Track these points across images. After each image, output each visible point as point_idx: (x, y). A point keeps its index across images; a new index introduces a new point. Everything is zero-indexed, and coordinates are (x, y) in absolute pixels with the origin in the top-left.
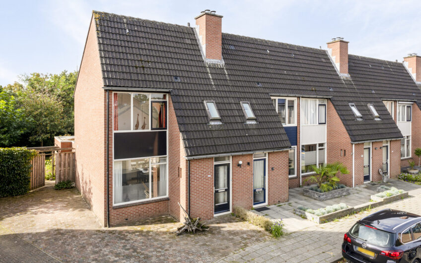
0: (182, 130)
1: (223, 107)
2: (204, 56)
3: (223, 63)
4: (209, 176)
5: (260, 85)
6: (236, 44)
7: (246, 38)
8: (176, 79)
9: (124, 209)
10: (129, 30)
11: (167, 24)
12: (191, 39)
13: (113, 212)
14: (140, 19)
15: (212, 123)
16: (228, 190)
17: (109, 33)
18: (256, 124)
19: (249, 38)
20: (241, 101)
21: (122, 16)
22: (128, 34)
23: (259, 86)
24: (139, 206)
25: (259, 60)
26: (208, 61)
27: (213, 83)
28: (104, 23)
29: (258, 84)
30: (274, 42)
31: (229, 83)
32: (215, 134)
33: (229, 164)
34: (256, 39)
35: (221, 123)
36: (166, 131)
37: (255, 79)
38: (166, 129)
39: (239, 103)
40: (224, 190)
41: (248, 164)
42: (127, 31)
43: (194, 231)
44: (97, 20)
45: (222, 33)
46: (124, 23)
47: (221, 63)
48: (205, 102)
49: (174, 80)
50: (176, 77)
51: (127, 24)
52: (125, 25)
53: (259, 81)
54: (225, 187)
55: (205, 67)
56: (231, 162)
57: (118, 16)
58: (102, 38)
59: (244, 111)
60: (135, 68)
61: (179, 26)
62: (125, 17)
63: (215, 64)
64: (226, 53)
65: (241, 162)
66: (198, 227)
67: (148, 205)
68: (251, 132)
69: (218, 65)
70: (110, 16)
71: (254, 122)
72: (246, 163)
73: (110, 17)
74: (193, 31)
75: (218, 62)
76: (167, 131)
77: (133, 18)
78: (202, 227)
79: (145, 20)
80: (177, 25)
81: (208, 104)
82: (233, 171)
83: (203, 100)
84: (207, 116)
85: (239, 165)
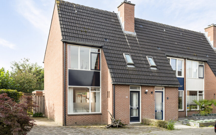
0: (110, 68)
1: (135, 58)
2: (123, 29)
3: (135, 34)
4: (127, 97)
5: (159, 49)
6: (143, 24)
7: (150, 22)
8: (106, 40)
9: (74, 116)
10: (77, 11)
11: (100, 10)
12: (115, 19)
13: (68, 118)
14: (84, 6)
15: (129, 66)
16: (138, 108)
17: (65, 12)
18: (157, 70)
19: (152, 22)
20: (147, 56)
21: (73, 4)
22: (76, 13)
23: (158, 49)
24: (84, 116)
25: (158, 35)
26: (126, 32)
27: (129, 45)
28: (62, 6)
29: (158, 48)
30: (168, 26)
31: (139, 45)
32: (130, 72)
33: (139, 91)
34: (156, 23)
35: (134, 67)
37: (156, 45)
38: (100, 70)
39: (146, 57)
40: (136, 108)
41: (152, 93)
42: (76, 11)
43: (117, 126)
44: (58, 4)
45: (135, 18)
46: (74, 7)
47: (134, 34)
48: (124, 54)
49: (105, 40)
50: (106, 39)
51: (76, 8)
52: (75, 8)
53: (159, 46)
54: (136, 106)
55: (124, 35)
56: (140, 90)
57: (70, 3)
58: (61, 14)
59: (149, 62)
60: (81, 32)
61: (108, 12)
62: (75, 4)
63: (130, 34)
64: (137, 29)
65: (147, 91)
66: (120, 124)
67: (89, 116)
68: (154, 74)
69: (132, 35)
70: (66, 3)
71: (155, 69)
72: (151, 92)
73: (66, 4)
74: (116, 15)
75: (132, 33)
76: (101, 72)
77: (79, 5)
78: (122, 125)
79: (86, 7)
80: (106, 11)
81: (126, 55)
82: (142, 96)
83: (123, 53)
84: (125, 62)
85: (146, 93)
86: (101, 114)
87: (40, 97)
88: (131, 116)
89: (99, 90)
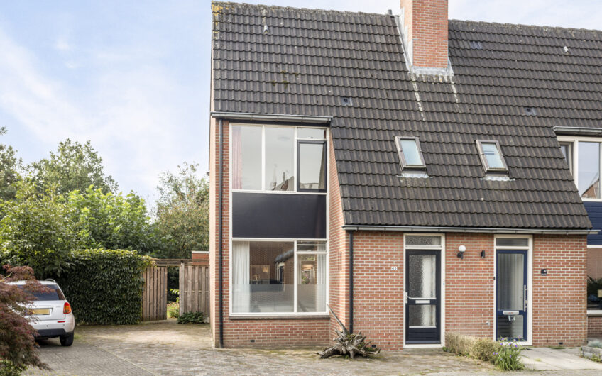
0: (344, 183)
1: (433, 148)
2: (409, 62)
3: (451, 72)
4: (394, 268)
5: (534, 112)
6: (483, 38)
7: (514, 26)
8: (346, 101)
9: (247, 322)
10: (269, 27)
11: (342, 13)
12: (386, 35)
13: (229, 326)
14: (292, 8)
15: (408, 175)
16: (436, 303)
17: (234, 33)
18: (508, 182)
20: (480, 138)
21: (259, 6)
22: (266, 33)
23: (529, 114)
24: (275, 322)
25: (538, 67)
26: (416, 69)
27: (421, 109)
28: (227, 19)
29: (529, 110)
31: (458, 108)
32: (411, 193)
33: (440, 251)
35: (426, 176)
36: (325, 196)
37: (524, 102)
38: (325, 191)
39: (475, 144)
40: (428, 302)
41: (482, 254)
42: (266, 28)
44: (217, 15)
45: (449, 21)
46: (262, 17)
47: (446, 72)
48: (397, 139)
49: (340, 102)
50: (346, 98)
51: (268, 18)
52: (264, 19)
53: (532, 105)
54: (432, 296)
55: (409, 81)
56: (442, 247)
57: (252, 6)
58: (221, 41)
59: (482, 157)
60: (270, 84)
61: (366, 15)
62: (265, 8)
63: (431, 76)
64: (456, 54)
65: (462, 248)
66: (358, 347)
67: (290, 323)
68: (494, 196)
69: (438, 77)
70: (240, 7)
71: (504, 179)
72: (478, 254)
73: (238, 9)
74: (394, 22)
75: (437, 72)
76: (328, 195)
77: (279, 8)
78: (366, 349)
79: (300, 10)
80: (360, 13)
81: (403, 142)
82: (446, 266)
83: (394, 137)
84: (398, 163)
85: (460, 255)
86: (328, 318)
87: (197, 268)
88: (410, 327)
89: (324, 248)
